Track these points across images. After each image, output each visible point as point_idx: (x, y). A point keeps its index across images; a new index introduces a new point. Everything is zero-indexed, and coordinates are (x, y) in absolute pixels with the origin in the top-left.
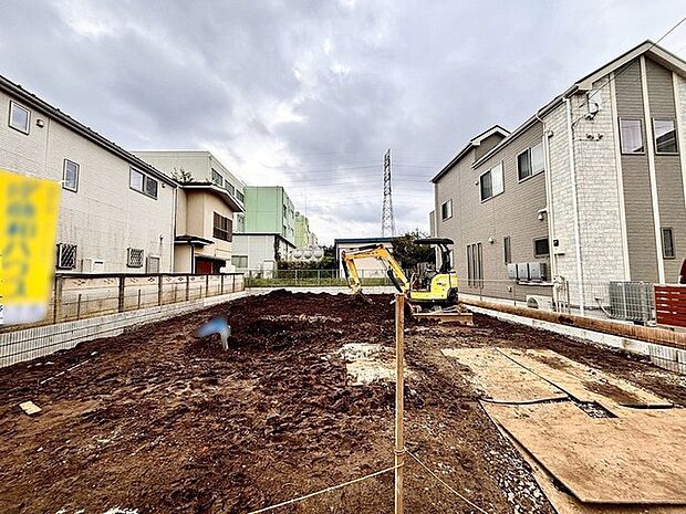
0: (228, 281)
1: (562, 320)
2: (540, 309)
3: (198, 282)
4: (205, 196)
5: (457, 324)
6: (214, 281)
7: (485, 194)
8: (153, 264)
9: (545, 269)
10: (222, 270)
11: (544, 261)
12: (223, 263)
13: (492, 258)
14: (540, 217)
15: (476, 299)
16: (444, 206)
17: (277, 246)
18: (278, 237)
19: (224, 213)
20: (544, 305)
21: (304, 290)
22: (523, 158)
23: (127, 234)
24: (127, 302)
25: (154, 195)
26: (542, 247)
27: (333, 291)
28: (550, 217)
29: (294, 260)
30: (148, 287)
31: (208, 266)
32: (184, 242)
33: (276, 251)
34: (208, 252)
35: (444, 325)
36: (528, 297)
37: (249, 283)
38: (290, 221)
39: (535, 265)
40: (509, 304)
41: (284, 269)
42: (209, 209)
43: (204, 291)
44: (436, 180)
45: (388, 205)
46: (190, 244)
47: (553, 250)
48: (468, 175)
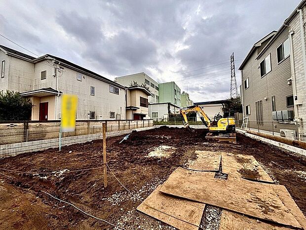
0: (146, 122)
1: (294, 144)
2: (286, 138)
3: (134, 123)
4: (136, 91)
5: (228, 142)
6: (140, 122)
7: (263, 72)
8: (118, 116)
9: (292, 115)
10: (144, 118)
11: (291, 109)
12: (144, 116)
13: (267, 107)
14: (289, 83)
16: (246, 82)
17: (169, 108)
18: (169, 104)
19: (144, 96)
20: (289, 135)
22: (280, 50)
23: (110, 107)
24: (108, 129)
25: (117, 92)
26: (290, 101)
28: (293, 82)
29: (176, 113)
30: (115, 124)
31: (139, 117)
32: (128, 109)
33: (169, 110)
34: (138, 112)
35: (220, 143)
36: (281, 131)
37: (155, 123)
38: (178, 96)
39: (285, 112)
40: (270, 134)
41: (171, 116)
42: (138, 96)
43: (136, 126)
46: (131, 109)
47: (296, 103)
48: (255, 63)
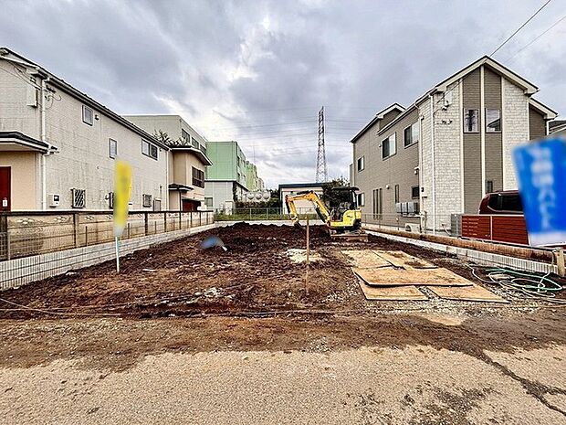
0: (204, 216)
1: (422, 238)
2: (412, 232)
3: (186, 217)
4: (187, 156)
6: (195, 216)
7: (385, 154)
8: (157, 204)
9: (417, 206)
10: (199, 208)
11: (416, 201)
12: (198, 203)
13: (388, 197)
14: (415, 172)
15: (376, 227)
16: (359, 161)
17: (234, 190)
18: (235, 184)
19: (199, 167)
20: (415, 230)
21: (258, 223)
22: (408, 131)
23: (142, 186)
24: (149, 229)
25: (155, 156)
26: (416, 192)
27: (279, 223)
28: (420, 172)
29: (248, 200)
30: (159, 219)
31: (191, 206)
32: (176, 189)
33: (234, 194)
34: (190, 196)
36: (406, 225)
37: (218, 218)
38: (243, 170)
39: (411, 204)
40: (395, 229)
41: (240, 207)
42: (190, 164)
43: (189, 223)
44: (354, 141)
45: (321, 154)
46: (178, 190)
47: (422, 194)
48: (374, 138)
